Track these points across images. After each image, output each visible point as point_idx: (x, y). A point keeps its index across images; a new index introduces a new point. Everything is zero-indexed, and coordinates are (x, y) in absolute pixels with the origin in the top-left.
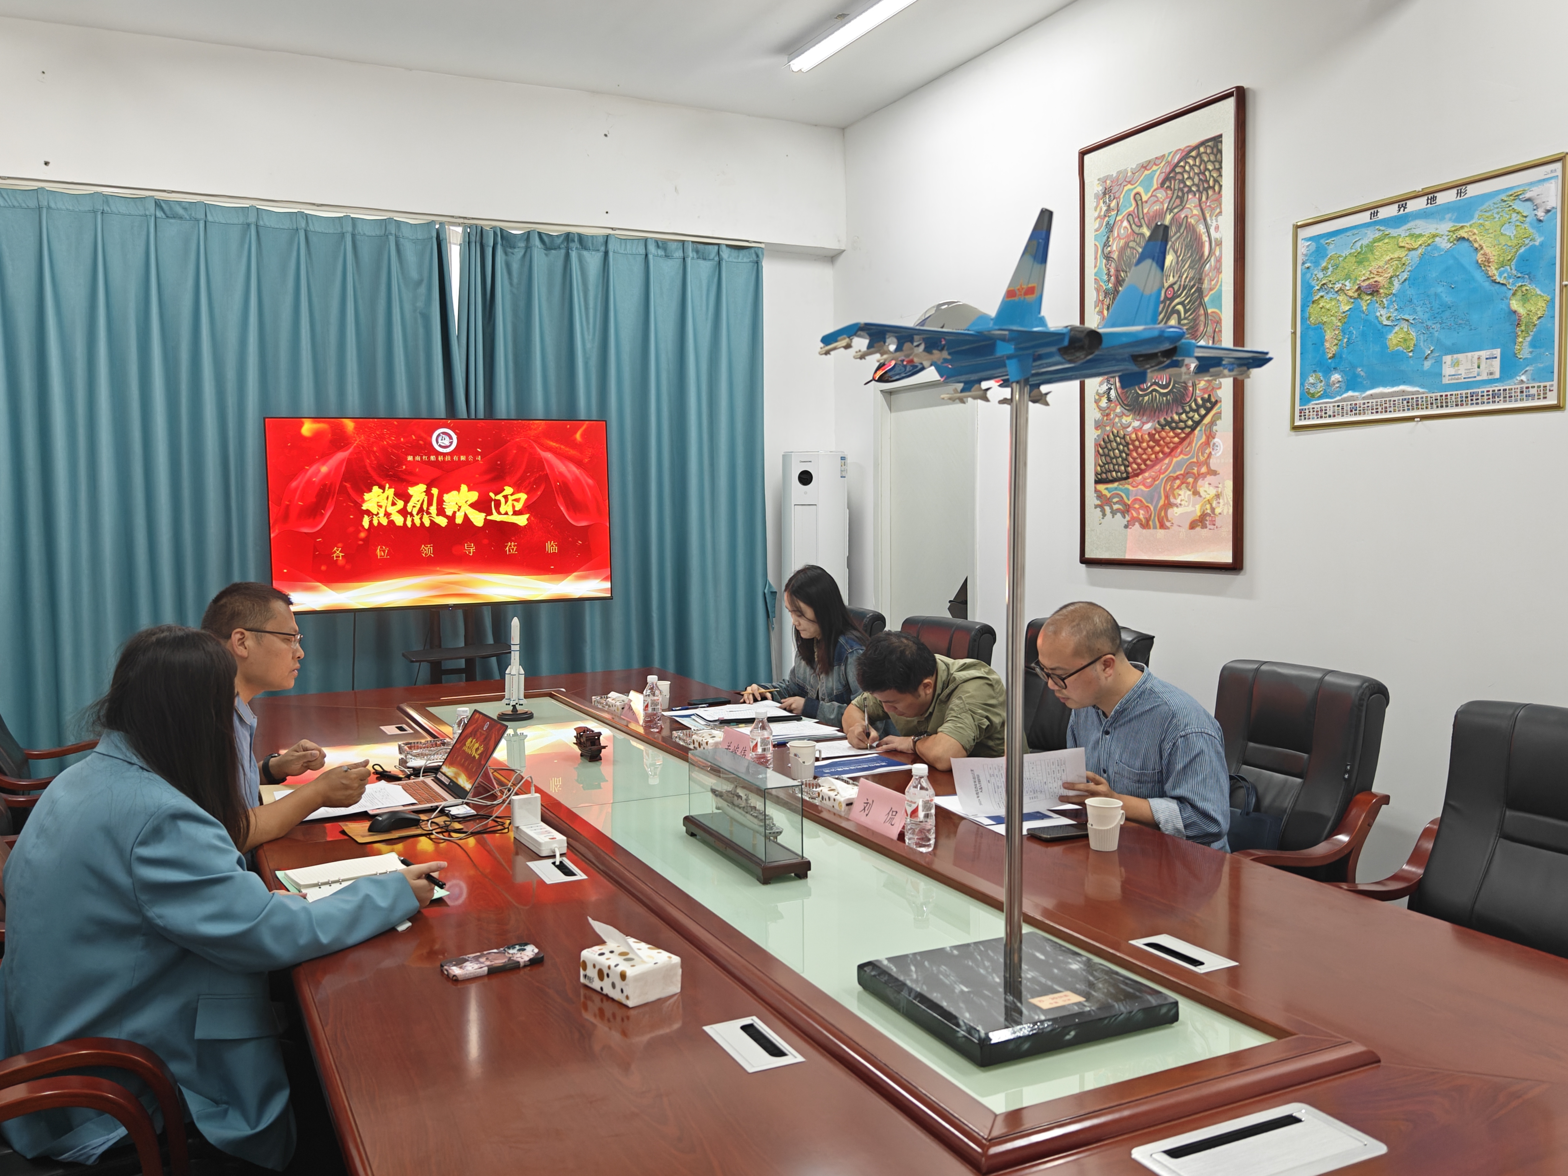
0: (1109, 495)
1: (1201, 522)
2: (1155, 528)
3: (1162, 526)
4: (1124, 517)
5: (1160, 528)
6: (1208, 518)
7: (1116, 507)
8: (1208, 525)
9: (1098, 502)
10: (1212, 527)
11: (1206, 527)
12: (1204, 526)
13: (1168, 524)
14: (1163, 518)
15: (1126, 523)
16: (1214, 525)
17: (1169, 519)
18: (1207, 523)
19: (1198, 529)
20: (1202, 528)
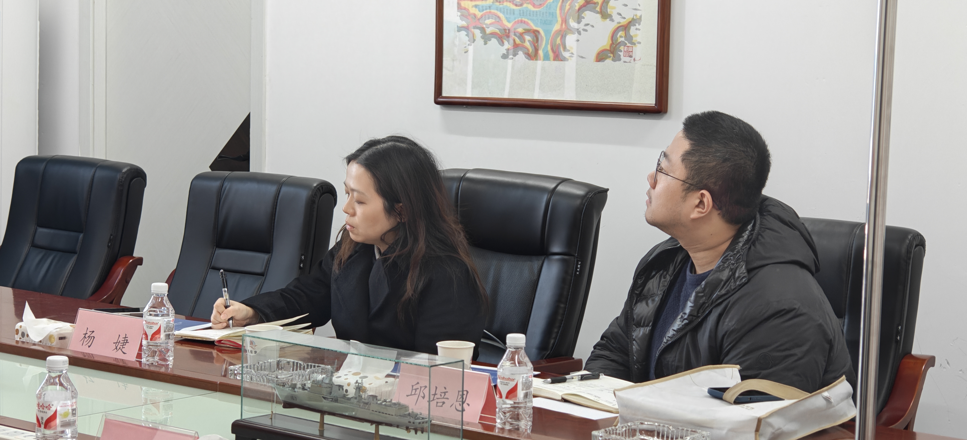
0: (479, 14)
1: (612, 53)
2: (546, 58)
3: (558, 57)
4: (502, 44)
5: (554, 60)
6: (622, 48)
7: (488, 31)
8: (622, 57)
9: (464, 23)
10: (628, 59)
11: (620, 60)
12: (617, 58)
13: (566, 54)
14: (558, 46)
15: (505, 52)
16: (631, 57)
17: (568, 48)
18: (621, 54)
19: (609, 61)
20: (613, 60)
